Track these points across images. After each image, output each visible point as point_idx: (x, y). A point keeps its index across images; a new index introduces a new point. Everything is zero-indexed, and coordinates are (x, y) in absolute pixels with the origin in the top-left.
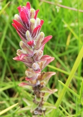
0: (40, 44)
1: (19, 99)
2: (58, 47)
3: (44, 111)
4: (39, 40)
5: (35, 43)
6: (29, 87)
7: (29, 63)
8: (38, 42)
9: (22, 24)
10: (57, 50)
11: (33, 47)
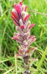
9: (17, 15)
11: (24, 31)
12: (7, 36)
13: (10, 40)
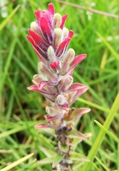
0: (68, 67)
1: (33, 146)
2: (88, 71)
3: (71, 165)
4: (67, 60)
5: (60, 65)
6: (50, 131)
7: (51, 94)
8: (65, 64)
9: (41, 36)
10: (87, 76)
11: (58, 72)
12: (17, 65)
13: (23, 75)
